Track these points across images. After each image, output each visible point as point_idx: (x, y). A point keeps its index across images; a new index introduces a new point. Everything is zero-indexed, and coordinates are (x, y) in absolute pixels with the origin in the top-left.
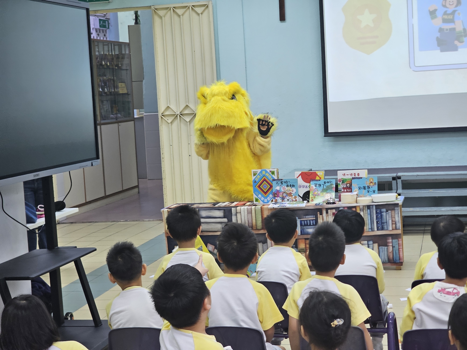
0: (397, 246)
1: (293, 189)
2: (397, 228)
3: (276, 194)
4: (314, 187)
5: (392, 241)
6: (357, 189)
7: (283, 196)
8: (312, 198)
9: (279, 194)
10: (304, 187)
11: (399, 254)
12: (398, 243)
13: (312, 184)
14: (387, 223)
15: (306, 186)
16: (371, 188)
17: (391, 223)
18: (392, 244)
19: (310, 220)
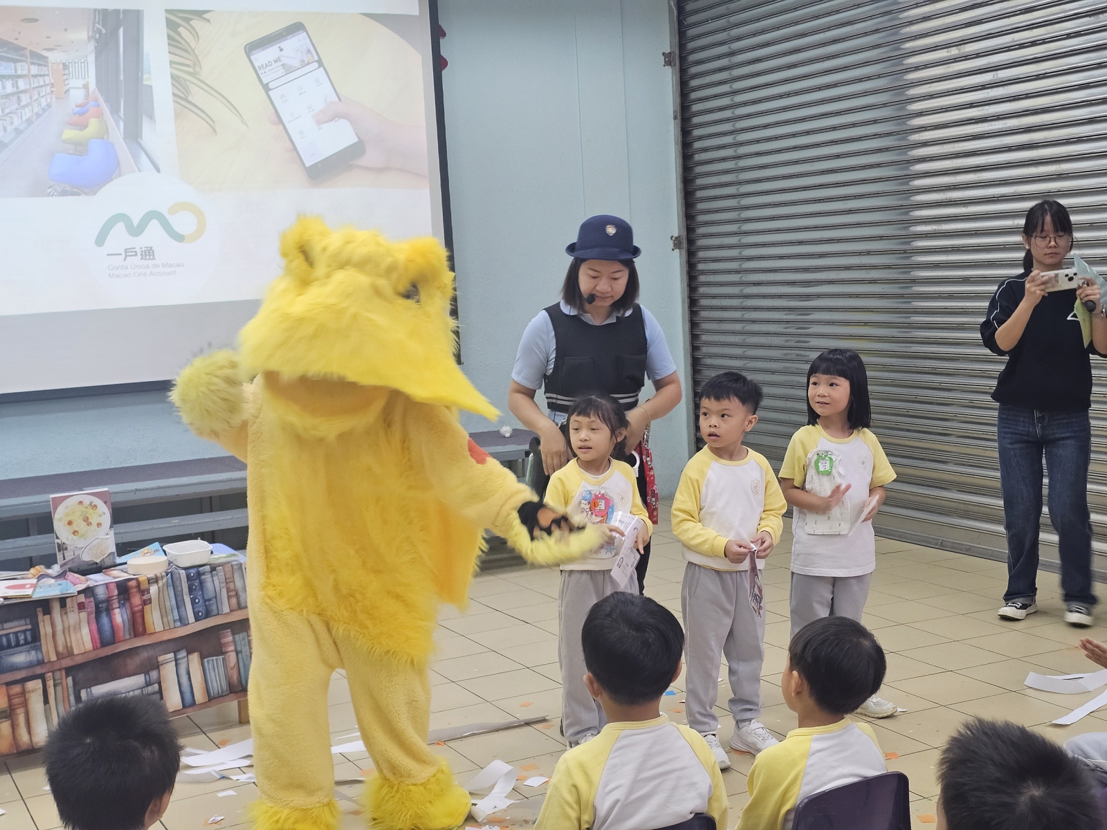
19: (16, 633)
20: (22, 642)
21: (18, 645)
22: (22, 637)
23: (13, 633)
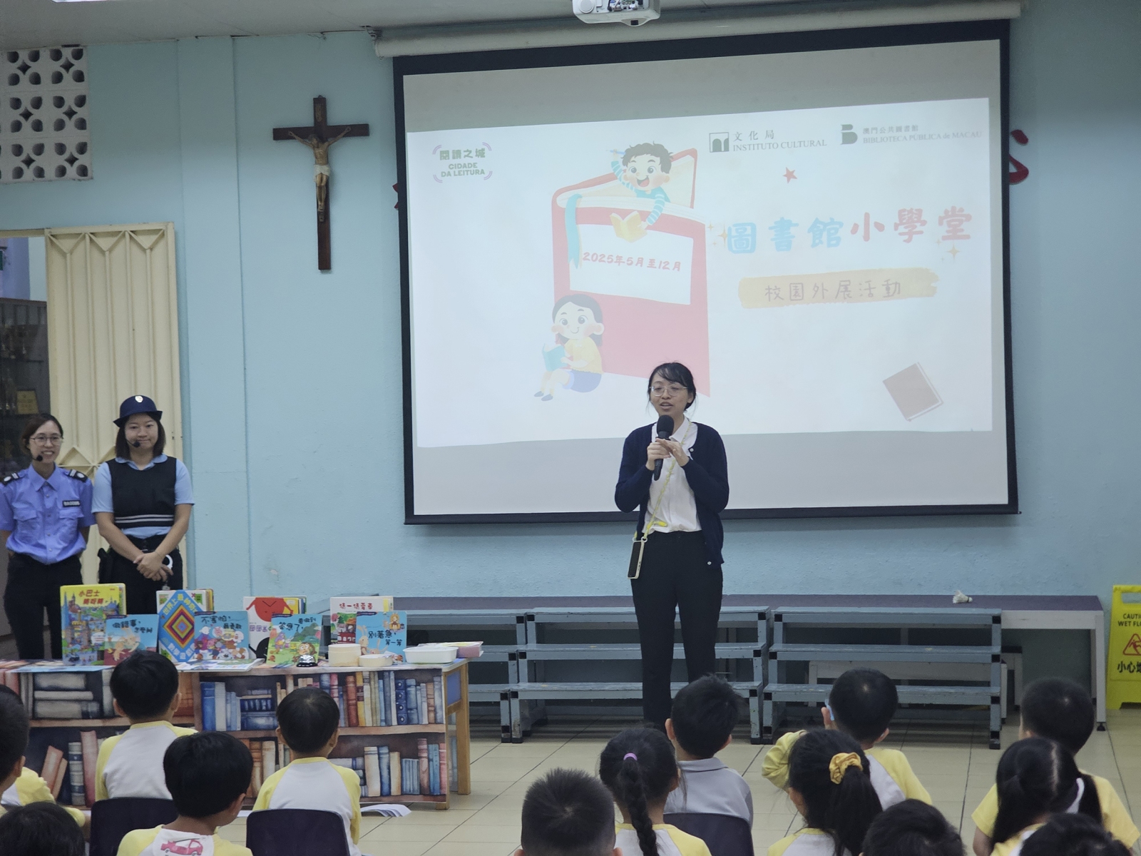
0: (438, 758)
1: (237, 632)
2: (439, 721)
3: (201, 643)
4: (279, 631)
5: (428, 747)
6: (366, 637)
7: (216, 647)
8: (272, 652)
9: (206, 644)
10: (259, 628)
11: (440, 777)
12: (440, 753)
13: (275, 624)
14: (417, 709)
15: (265, 628)
16: (393, 634)
17: (426, 710)
18: (428, 755)
19: (260, 700)
20: (264, 708)
21: (261, 710)
22: (264, 704)
23: (259, 699)
